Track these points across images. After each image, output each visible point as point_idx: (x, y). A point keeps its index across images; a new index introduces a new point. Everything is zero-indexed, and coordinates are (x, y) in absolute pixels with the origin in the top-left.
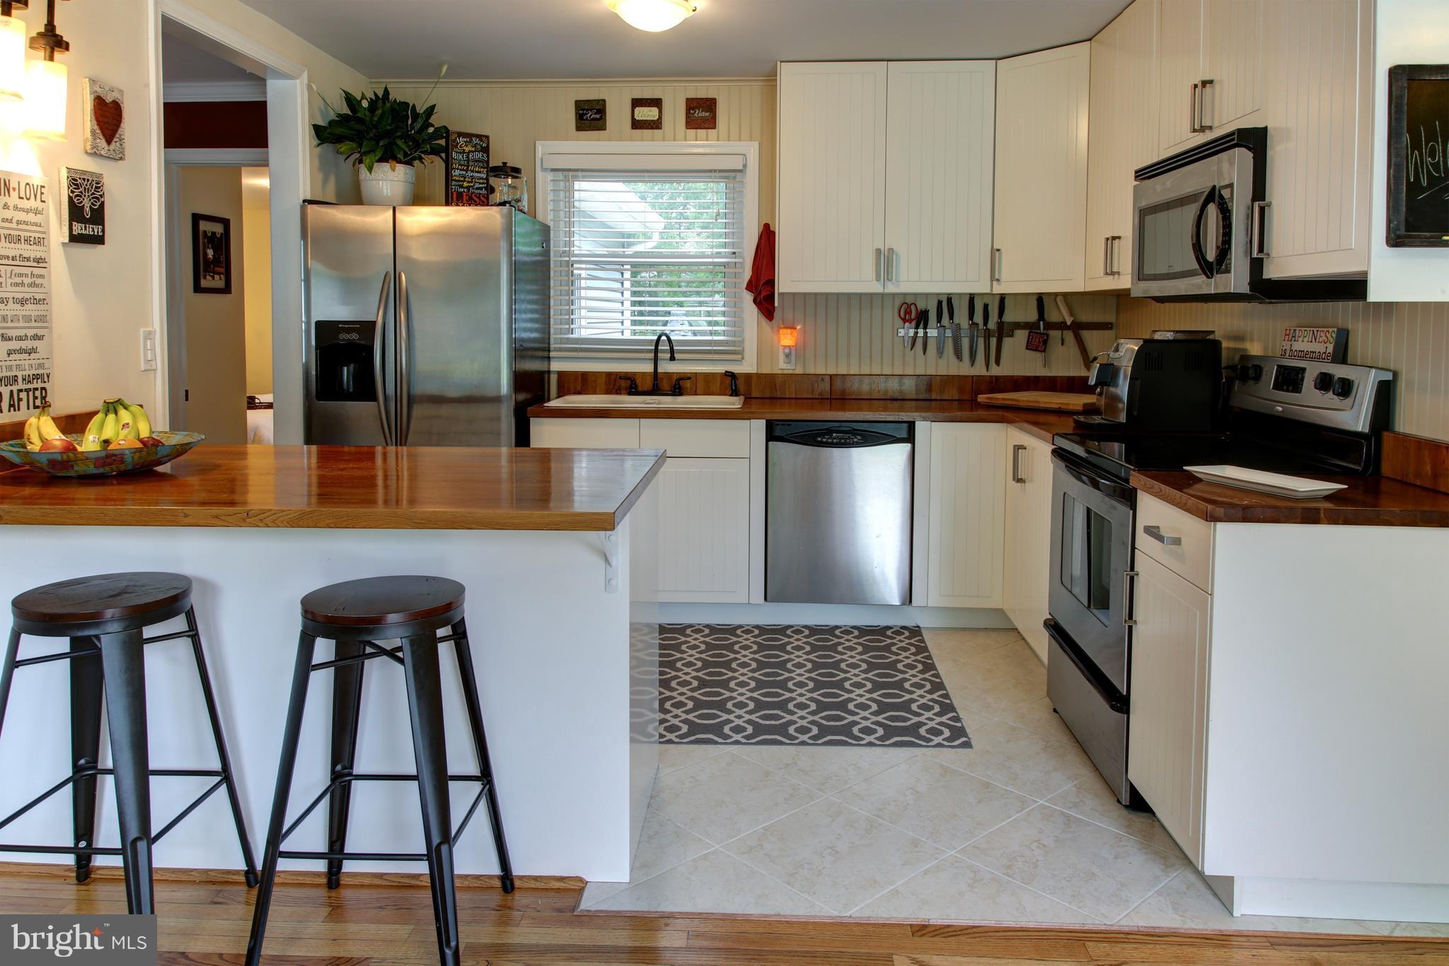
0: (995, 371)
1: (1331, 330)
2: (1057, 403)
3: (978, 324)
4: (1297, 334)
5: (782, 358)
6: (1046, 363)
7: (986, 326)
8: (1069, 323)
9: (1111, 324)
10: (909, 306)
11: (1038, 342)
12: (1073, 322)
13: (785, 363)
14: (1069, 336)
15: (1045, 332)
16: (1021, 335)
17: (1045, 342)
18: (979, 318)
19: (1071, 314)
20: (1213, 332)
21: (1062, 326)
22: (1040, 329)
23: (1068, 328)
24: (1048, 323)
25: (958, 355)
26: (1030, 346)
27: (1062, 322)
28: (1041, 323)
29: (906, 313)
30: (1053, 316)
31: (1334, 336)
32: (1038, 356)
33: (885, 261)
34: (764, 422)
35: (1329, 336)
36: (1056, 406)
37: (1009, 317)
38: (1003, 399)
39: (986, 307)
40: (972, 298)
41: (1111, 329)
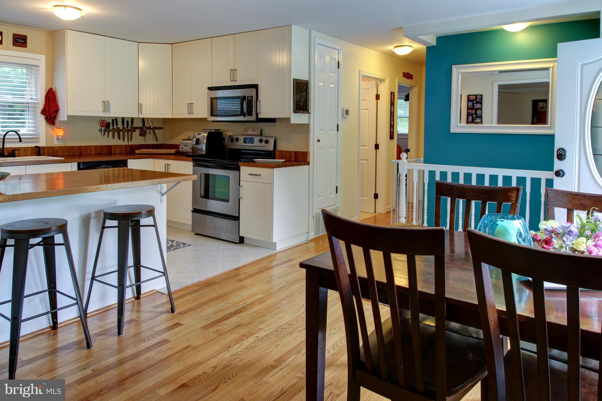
0: (131, 143)
1: (259, 129)
2: (166, 151)
3: (125, 128)
4: (248, 130)
5: (55, 140)
6: (145, 140)
7: (128, 128)
8: (152, 127)
9: (162, 127)
10: (104, 121)
11: (143, 134)
12: (153, 127)
13: (57, 142)
14: (151, 131)
15: (145, 130)
16: (138, 131)
17: (146, 133)
18: (125, 126)
19: (152, 125)
20: (220, 130)
21: (150, 128)
22: (144, 129)
23: (151, 129)
24: (146, 127)
25: (119, 138)
26: (141, 135)
27: (149, 127)
28: (144, 127)
29: (103, 123)
30: (147, 125)
31: (260, 130)
32: (142, 137)
33: (106, 105)
34: (77, 163)
35: (258, 130)
36: (166, 152)
37: (135, 125)
38: (146, 151)
39: (128, 122)
40: (123, 119)
41: (162, 129)
